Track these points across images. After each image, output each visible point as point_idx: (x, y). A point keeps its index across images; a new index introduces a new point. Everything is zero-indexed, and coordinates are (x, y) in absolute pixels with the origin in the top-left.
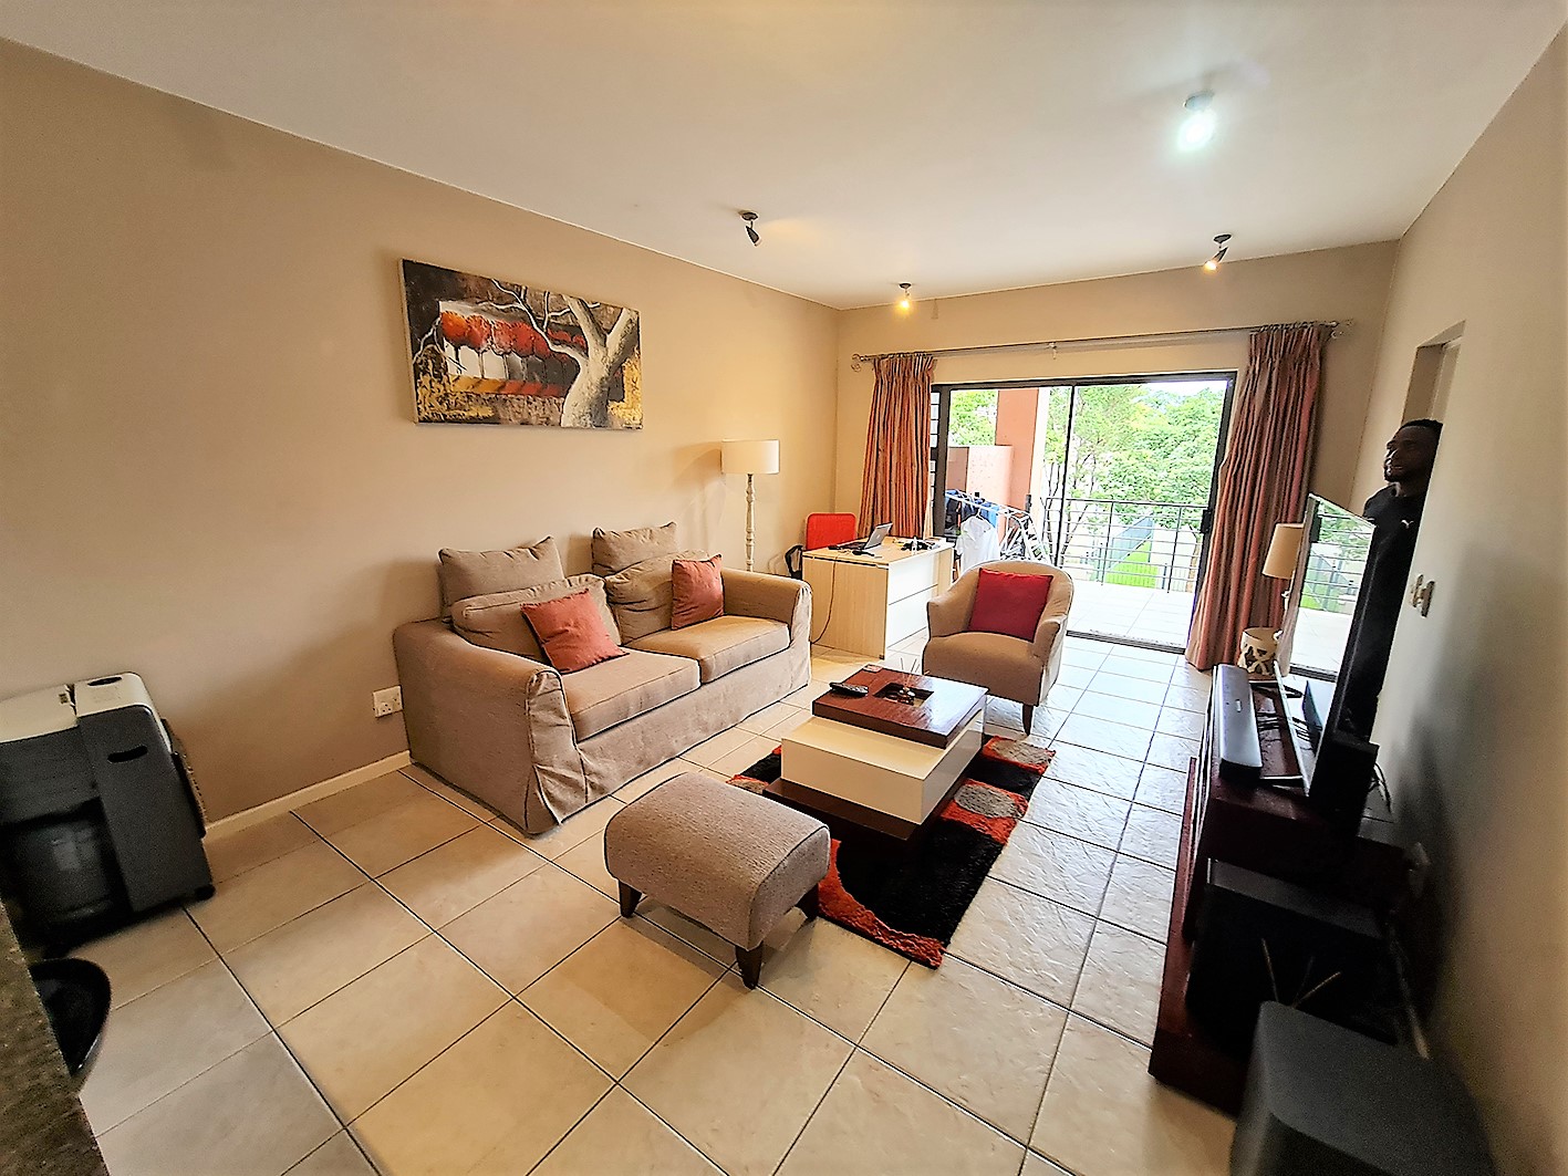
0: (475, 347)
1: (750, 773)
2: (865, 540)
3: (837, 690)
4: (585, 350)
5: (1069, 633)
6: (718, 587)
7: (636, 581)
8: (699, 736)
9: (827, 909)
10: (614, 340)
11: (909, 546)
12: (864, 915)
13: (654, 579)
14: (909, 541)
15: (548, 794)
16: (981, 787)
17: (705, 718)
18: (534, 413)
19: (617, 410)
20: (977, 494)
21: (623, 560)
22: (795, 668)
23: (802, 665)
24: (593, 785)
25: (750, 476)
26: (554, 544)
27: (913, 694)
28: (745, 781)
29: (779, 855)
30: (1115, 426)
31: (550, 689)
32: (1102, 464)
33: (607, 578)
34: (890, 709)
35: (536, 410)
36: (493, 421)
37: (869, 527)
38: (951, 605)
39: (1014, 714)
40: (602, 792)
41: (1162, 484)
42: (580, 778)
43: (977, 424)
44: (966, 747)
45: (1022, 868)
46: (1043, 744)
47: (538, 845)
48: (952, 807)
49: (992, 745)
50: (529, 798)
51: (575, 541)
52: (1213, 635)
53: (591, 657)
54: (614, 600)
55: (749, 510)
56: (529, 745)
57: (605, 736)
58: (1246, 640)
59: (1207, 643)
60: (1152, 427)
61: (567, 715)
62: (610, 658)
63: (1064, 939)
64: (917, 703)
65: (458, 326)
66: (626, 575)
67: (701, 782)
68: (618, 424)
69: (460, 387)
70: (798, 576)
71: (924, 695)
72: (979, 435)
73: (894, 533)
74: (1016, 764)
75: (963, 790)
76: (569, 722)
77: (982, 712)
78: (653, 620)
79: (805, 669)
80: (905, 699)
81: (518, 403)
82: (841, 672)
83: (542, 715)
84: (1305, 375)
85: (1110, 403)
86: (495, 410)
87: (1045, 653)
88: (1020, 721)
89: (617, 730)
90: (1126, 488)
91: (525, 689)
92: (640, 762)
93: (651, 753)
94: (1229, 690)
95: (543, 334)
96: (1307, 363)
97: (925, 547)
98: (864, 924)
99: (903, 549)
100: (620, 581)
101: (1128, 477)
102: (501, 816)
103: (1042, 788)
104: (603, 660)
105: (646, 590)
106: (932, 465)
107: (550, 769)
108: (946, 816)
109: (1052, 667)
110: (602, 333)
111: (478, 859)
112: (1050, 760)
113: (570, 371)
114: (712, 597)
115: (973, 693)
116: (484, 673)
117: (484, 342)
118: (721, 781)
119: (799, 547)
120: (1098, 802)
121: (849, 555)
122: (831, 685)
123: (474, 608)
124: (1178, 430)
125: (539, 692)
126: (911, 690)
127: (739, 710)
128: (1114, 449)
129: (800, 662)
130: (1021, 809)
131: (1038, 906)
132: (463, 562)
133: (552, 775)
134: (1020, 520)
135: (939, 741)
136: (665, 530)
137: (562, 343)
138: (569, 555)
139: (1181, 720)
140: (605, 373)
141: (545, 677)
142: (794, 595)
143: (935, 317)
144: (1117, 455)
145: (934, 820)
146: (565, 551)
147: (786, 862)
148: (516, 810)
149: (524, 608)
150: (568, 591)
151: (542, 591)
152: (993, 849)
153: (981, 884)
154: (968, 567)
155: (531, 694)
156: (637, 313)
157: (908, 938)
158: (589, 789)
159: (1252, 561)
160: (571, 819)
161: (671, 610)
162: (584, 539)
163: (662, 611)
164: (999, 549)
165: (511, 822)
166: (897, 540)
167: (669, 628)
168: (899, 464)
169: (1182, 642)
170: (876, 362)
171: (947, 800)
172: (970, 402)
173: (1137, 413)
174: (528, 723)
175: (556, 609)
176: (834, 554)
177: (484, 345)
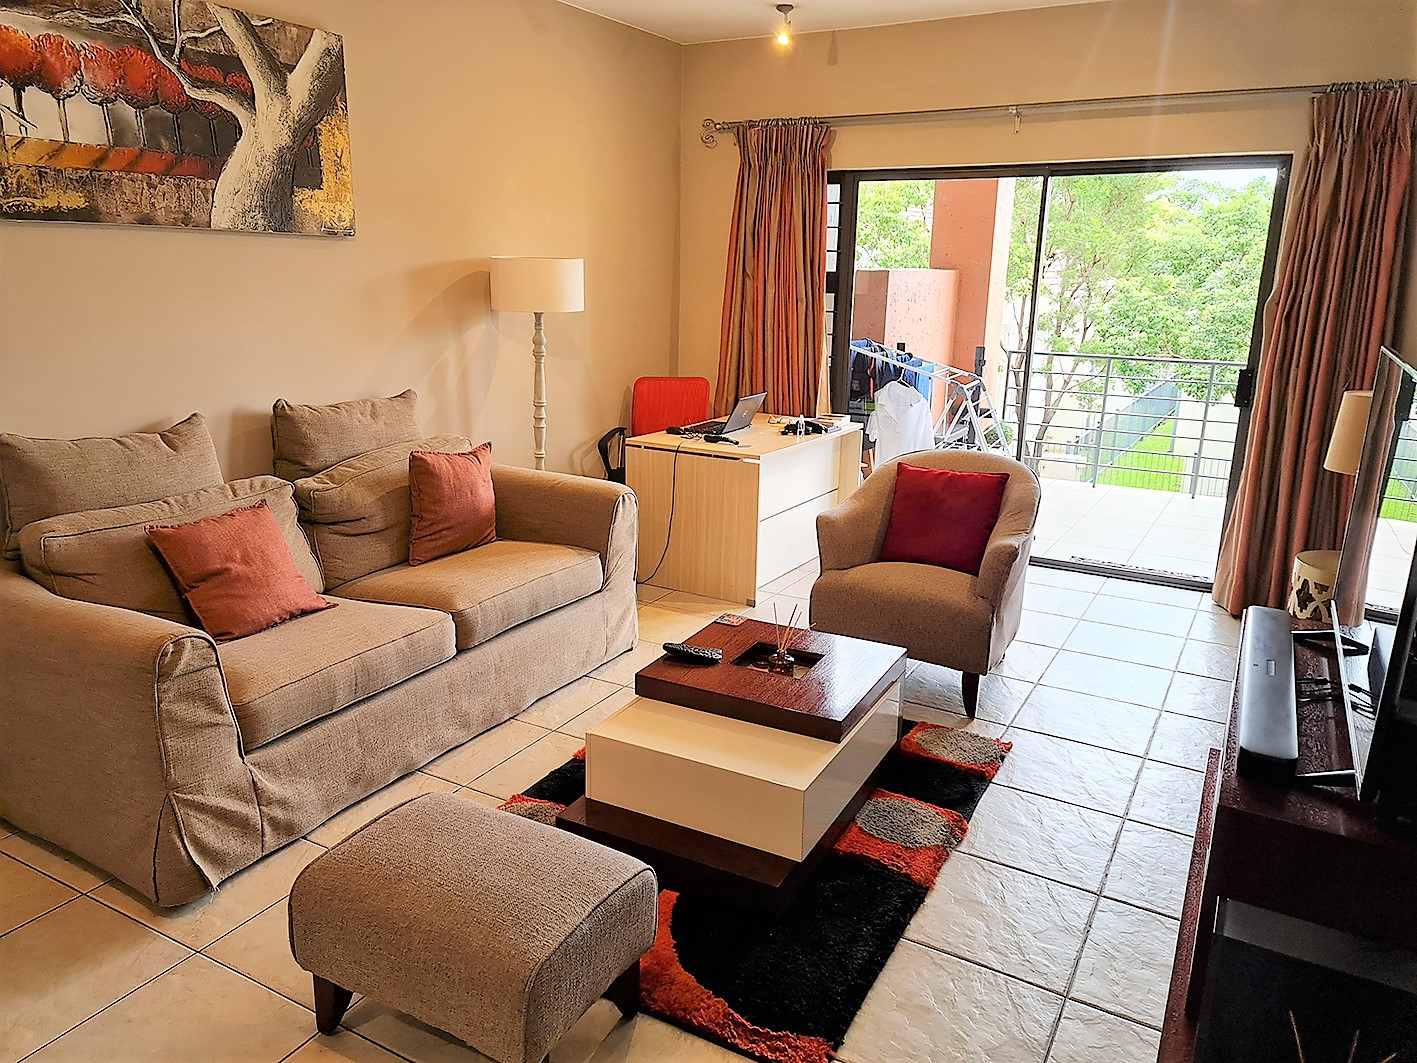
0: (52, 88)
1: (539, 791)
2: (723, 419)
3: (676, 656)
4: (248, 98)
5: (1035, 562)
6: (486, 495)
7: (348, 487)
8: (454, 734)
9: (653, 1000)
10: (301, 83)
11: (792, 429)
12: (712, 1007)
13: (378, 483)
14: (794, 421)
15: (196, 842)
16: (896, 801)
17: (465, 705)
18: (161, 204)
19: (311, 203)
20: (901, 346)
21: (326, 451)
22: (613, 622)
23: (623, 618)
24: (275, 823)
25: (538, 316)
26: (205, 427)
27: (792, 659)
28: (529, 805)
29: (576, 915)
30: (1120, 237)
31: (197, 667)
32: (1099, 299)
33: (300, 482)
34: (759, 683)
35: (165, 197)
36: (87, 215)
37: (731, 398)
38: (855, 521)
39: (950, 687)
40: (290, 834)
41: (1192, 328)
42: (251, 812)
43: (908, 233)
44: (876, 739)
45: (954, 924)
46: (993, 733)
47: (180, 926)
48: (852, 834)
49: (917, 736)
50: (162, 849)
51: (241, 421)
52: (1252, 564)
53: (271, 610)
54: (310, 516)
55: (538, 371)
56: (160, 760)
57: (295, 741)
58: (1301, 570)
59: (1245, 574)
60: (1176, 238)
61: (227, 706)
62: (304, 613)
63: (1015, 1029)
64: (798, 673)
65: (18, 51)
66: (331, 478)
67: (452, 807)
68: (311, 227)
69: (25, 157)
70: (618, 475)
71: (810, 660)
72: (910, 250)
73: (771, 407)
74: (949, 765)
75: (869, 807)
76: (230, 718)
77: (898, 686)
78: (379, 550)
79: (627, 624)
80: (779, 666)
81: (131, 187)
82: (682, 628)
83: (185, 710)
84: (1390, 161)
85: (1116, 200)
86: (90, 197)
87: (995, 594)
88: (959, 698)
89: (316, 731)
90: (1136, 335)
91: (156, 665)
92: (355, 781)
93: (374, 764)
94: (1262, 645)
95: (173, 69)
96: (1393, 143)
97: (817, 429)
98: (711, 1021)
99: (783, 433)
100: (321, 486)
101: (1138, 318)
102: (114, 881)
103: (989, 801)
104: (293, 616)
105: (364, 500)
106: (828, 300)
107: (198, 798)
108: (843, 846)
109: (1007, 615)
110: (279, 71)
111: (74, 955)
112: (1003, 758)
113: (226, 134)
114: (476, 511)
115: (882, 657)
116: (82, 645)
117: (67, 81)
118: (489, 807)
119: (621, 431)
120: (1073, 819)
121: (699, 444)
122: (665, 647)
123: (59, 533)
124: (1218, 244)
125: (177, 672)
126: (790, 652)
127: (521, 691)
128: (1119, 273)
129: (620, 612)
130: (956, 833)
131: (978, 980)
132: (40, 457)
133: (201, 808)
134: (966, 387)
135: (829, 730)
136: (398, 405)
137: (210, 85)
138: (233, 443)
139: (1202, 692)
140: (285, 139)
141: (188, 646)
142: (608, 509)
143: (833, 60)
144: (1122, 283)
145: (825, 853)
146: (225, 436)
147: (585, 927)
148: (140, 867)
149: (152, 531)
150: (230, 505)
151: (184, 505)
152: (913, 895)
153: (892, 950)
154: (885, 458)
155: (164, 674)
156: (339, 38)
157: (779, 1038)
158: (267, 829)
159: (1310, 448)
160: (236, 881)
161: (408, 532)
162: (260, 417)
163: (394, 534)
164: (933, 433)
165: (130, 891)
166: (775, 419)
167: (404, 560)
168: (777, 294)
169: (1207, 572)
170: (741, 131)
171: (843, 823)
172: (896, 198)
173: (1156, 216)
174: (156, 724)
175: (209, 536)
176: (674, 441)
177: (68, 85)
